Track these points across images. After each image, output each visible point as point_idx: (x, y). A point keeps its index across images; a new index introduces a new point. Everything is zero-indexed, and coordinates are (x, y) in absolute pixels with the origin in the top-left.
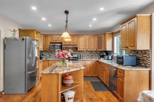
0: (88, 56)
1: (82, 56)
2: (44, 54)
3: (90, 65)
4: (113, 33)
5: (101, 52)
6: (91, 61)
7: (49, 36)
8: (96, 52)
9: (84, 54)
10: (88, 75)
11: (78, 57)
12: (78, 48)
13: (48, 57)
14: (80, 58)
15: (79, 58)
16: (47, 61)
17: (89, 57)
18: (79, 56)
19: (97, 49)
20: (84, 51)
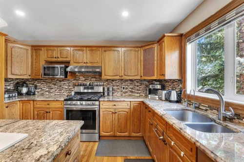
0: (124, 90)
1: (113, 89)
2: (38, 85)
3: (127, 110)
4: (181, 35)
5: (151, 82)
6: (129, 103)
7: (43, 49)
8: (141, 81)
9: (117, 86)
10: (123, 134)
11: (104, 93)
12: (103, 74)
13: (46, 91)
14: (108, 95)
15: (106, 94)
16: (32, 102)
17: (126, 92)
18: (106, 89)
19: (141, 76)
20: (116, 80)
